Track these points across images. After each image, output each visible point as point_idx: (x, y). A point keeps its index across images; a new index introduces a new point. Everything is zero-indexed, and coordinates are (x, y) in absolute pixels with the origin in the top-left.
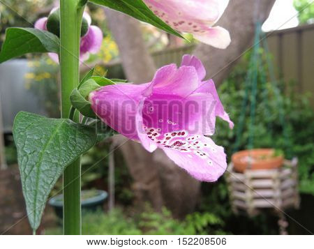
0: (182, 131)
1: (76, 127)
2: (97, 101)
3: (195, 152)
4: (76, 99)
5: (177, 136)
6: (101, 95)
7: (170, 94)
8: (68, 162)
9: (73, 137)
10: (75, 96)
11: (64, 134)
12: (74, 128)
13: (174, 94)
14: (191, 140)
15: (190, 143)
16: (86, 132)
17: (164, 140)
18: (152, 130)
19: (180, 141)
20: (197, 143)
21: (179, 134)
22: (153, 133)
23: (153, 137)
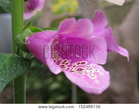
0: (83, 62)
1: (18, 59)
2: (29, 42)
3: (88, 75)
4: (17, 41)
5: (80, 65)
6: (32, 39)
7: (76, 37)
8: (10, 80)
9: (15, 65)
10: (17, 39)
11: (10, 63)
12: (17, 59)
13: (78, 37)
14: (88, 67)
15: (87, 69)
16: (24, 62)
17: (72, 67)
18: (65, 61)
19: (81, 68)
20: (91, 69)
21: (82, 64)
22: (66, 63)
23: (66, 66)
